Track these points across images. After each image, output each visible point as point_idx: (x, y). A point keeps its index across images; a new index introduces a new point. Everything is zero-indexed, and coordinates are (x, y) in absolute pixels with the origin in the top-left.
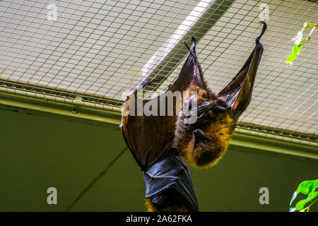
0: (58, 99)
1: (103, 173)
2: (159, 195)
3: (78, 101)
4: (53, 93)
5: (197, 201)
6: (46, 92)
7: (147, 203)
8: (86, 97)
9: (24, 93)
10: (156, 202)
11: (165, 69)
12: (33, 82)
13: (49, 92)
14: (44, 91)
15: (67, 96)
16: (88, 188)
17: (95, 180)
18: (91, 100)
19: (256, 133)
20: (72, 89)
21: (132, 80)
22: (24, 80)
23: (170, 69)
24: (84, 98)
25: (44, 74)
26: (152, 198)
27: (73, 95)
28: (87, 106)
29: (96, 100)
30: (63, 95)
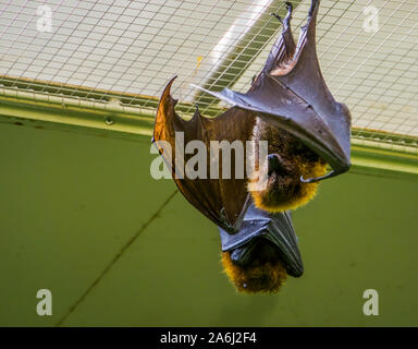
0: (83, 103)
1: (156, 215)
2: (241, 246)
3: (114, 105)
4: (76, 94)
5: (299, 256)
6: (65, 93)
7: (224, 260)
8: (126, 100)
9: (31, 95)
10: (236, 259)
11: (247, 51)
12: (44, 78)
13: (69, 93)
14: (61, 92)
15: (97, 98)
16: (134, 239)
17: (145, 226)
18: (134, 103)
19: (388, 146)
20: (104, 87)
21: (196, 71)
22: (30, 76)
23: (254, 52)
24: (124, 101)
25: (60, 66)
26: (230, 251)
27: (105, 97)
28: (129, 114)
29: (142, 104)
30: (90, 97)
